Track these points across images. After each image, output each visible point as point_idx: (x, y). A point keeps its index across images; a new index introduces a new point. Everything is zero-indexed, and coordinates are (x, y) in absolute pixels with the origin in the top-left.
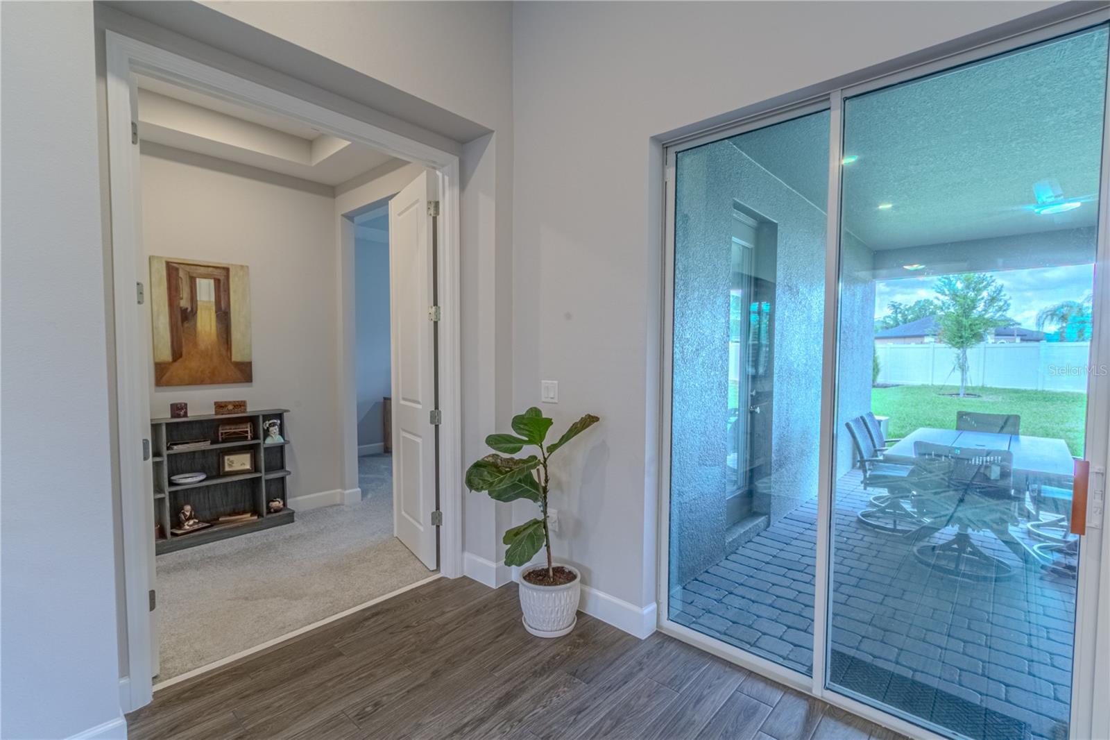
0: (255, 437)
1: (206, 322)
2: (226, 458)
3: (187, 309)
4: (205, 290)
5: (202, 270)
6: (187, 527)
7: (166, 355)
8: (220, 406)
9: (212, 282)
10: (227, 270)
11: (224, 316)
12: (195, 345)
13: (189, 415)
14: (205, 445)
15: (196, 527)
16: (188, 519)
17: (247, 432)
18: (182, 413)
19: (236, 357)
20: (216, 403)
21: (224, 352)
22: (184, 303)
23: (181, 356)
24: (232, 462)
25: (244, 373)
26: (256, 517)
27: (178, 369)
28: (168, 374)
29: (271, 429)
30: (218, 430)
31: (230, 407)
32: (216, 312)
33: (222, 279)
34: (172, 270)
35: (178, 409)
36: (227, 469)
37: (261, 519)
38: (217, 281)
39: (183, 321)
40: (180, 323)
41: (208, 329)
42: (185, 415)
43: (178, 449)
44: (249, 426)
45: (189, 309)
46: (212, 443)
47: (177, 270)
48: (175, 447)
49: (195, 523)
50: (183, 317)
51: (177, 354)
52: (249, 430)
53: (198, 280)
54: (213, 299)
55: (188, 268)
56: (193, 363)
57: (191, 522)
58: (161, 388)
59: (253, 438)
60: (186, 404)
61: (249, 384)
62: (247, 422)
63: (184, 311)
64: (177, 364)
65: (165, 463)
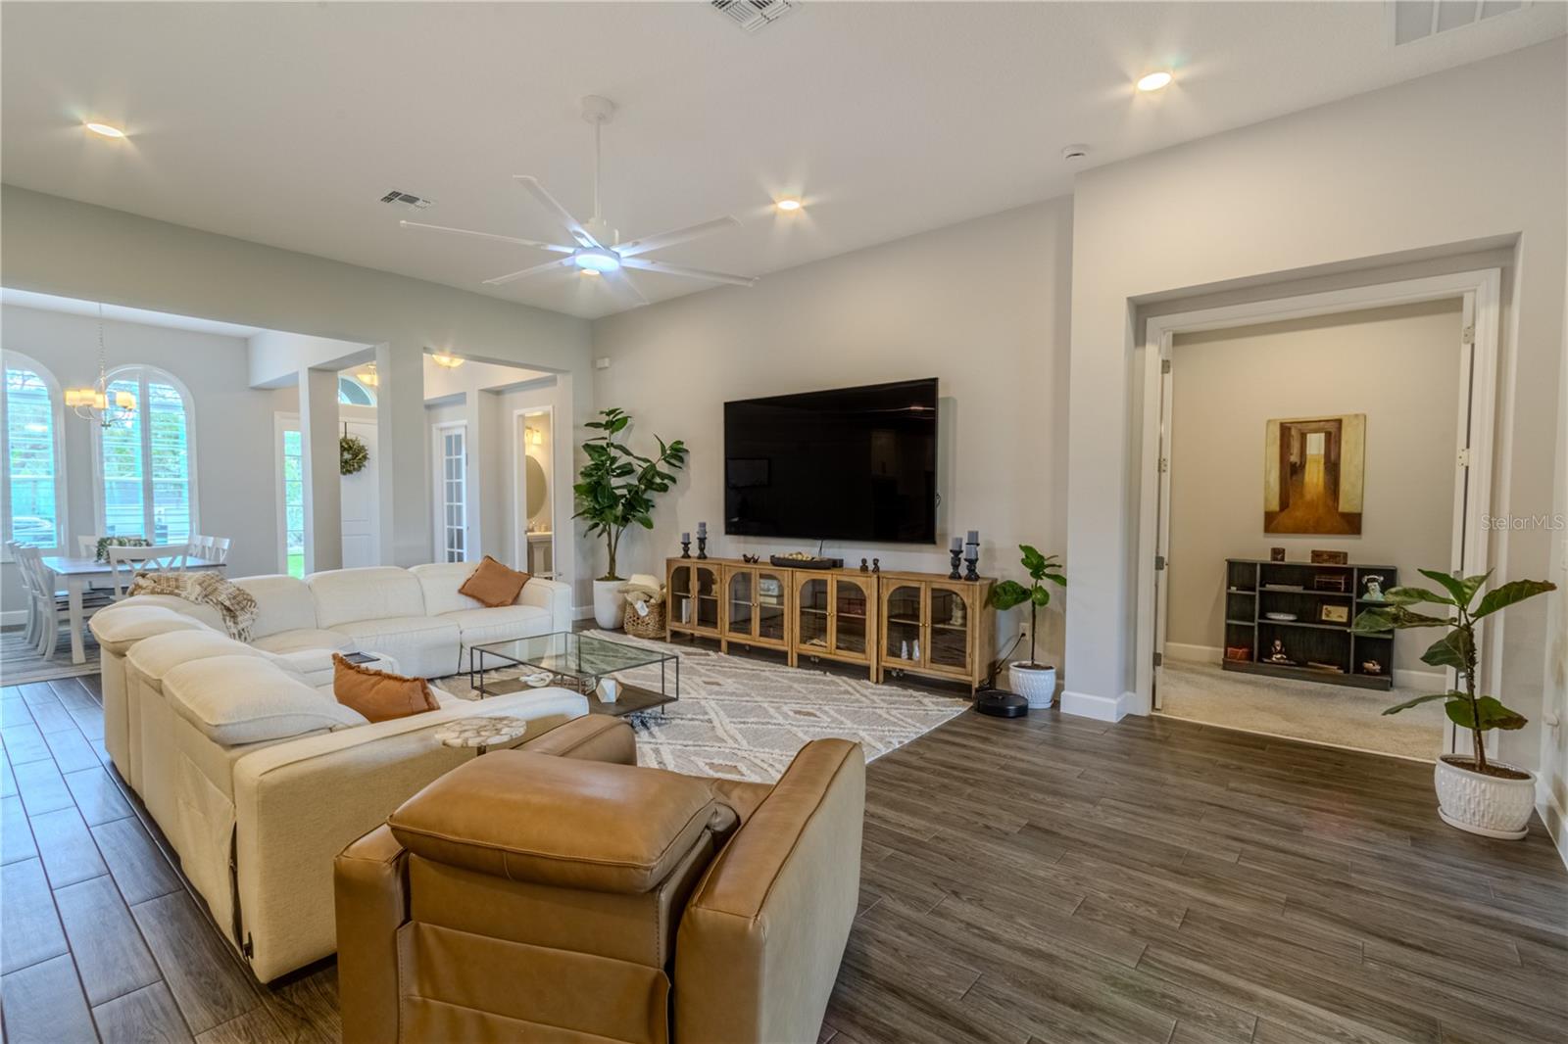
0: (1348, 589)
1: (1314, 476)
2: (1325, 607)
3: (1296, 463)
4: (1316, 444)
5: (1314, 426)
6: (1274, 659)
7: (1275, 506)
8: (1316, 555)
9: (1323, 435)
10: (1339, 422)
11: (1332, 467)
12: (1302, 495)
13: (1286, 560)
14: (1298, 589)
15: (1282, 661)
16: (1277, 653)
17: (1341, 583)
18: (1279, 557)
19: (1345, 506)
20: (1313, 552)
21: (1331, 503)
22: (1294, 458)
23: (1288, 506)
24: (1330, 612)
25: (1352, 524)
26: (1341, 671)
27: (1284, 519)
28: (1275, 522)
29: (1369, 584)
30: (1314, 578)
31: (1325, 557)
32: (1325, 463)
33: (1333, 432)
34: (1285, 429)
35: (1278, 553)
36: (1324, 618)
37: (1346, 675)
38: (1328, 435)
39: (1292, 475)
40: (1288, 475)
41: (1315, 480)
42: (1283, 559)
43: (1270, 587)
44: (1343, 578)
45: (1299, 463)
46: (1304, 589)
47: (1290, 429)
48: (1267, 586)
49: (1282, 658)
50: (1292, 472)
51: (1284, 504)
52: (1343, 581)
53: (1308, 435)
54: (1323, 452)
55: (1299, 426)
56: (1299, 513)
57: (1279, 656)
58: (1269, 535)
59: (1346, 590)
60: (1284, 550)
61: (1358, 536)
62: (1342, 574)
63: (1293, 466)
64: (1283, 514)
65: (1257, 597)
